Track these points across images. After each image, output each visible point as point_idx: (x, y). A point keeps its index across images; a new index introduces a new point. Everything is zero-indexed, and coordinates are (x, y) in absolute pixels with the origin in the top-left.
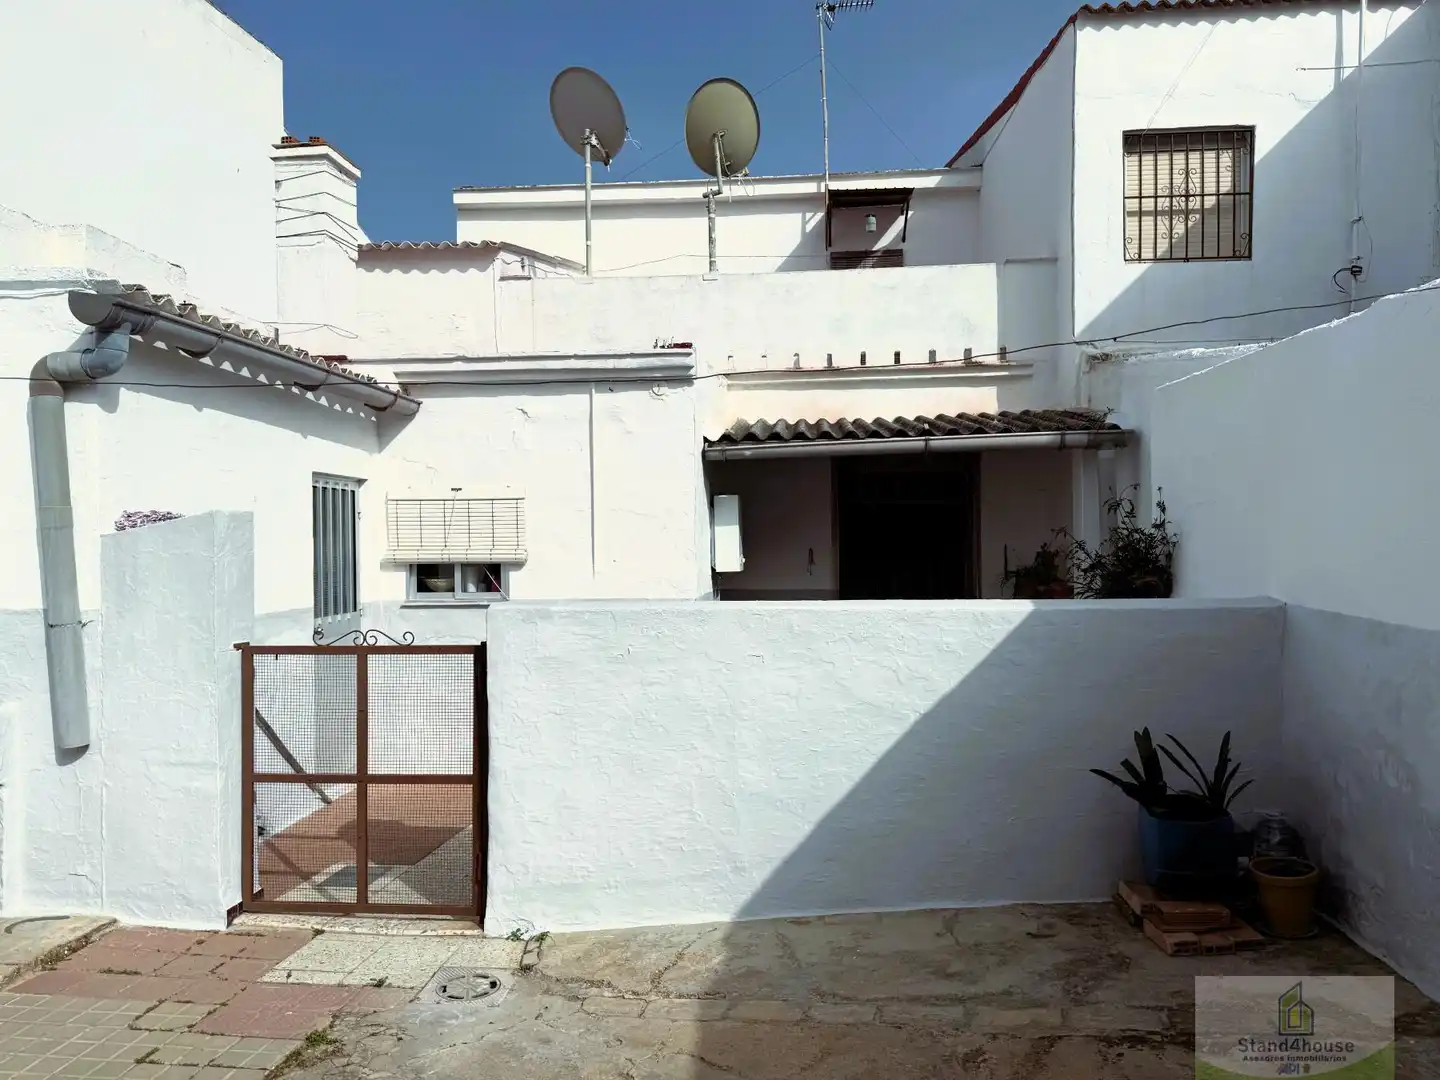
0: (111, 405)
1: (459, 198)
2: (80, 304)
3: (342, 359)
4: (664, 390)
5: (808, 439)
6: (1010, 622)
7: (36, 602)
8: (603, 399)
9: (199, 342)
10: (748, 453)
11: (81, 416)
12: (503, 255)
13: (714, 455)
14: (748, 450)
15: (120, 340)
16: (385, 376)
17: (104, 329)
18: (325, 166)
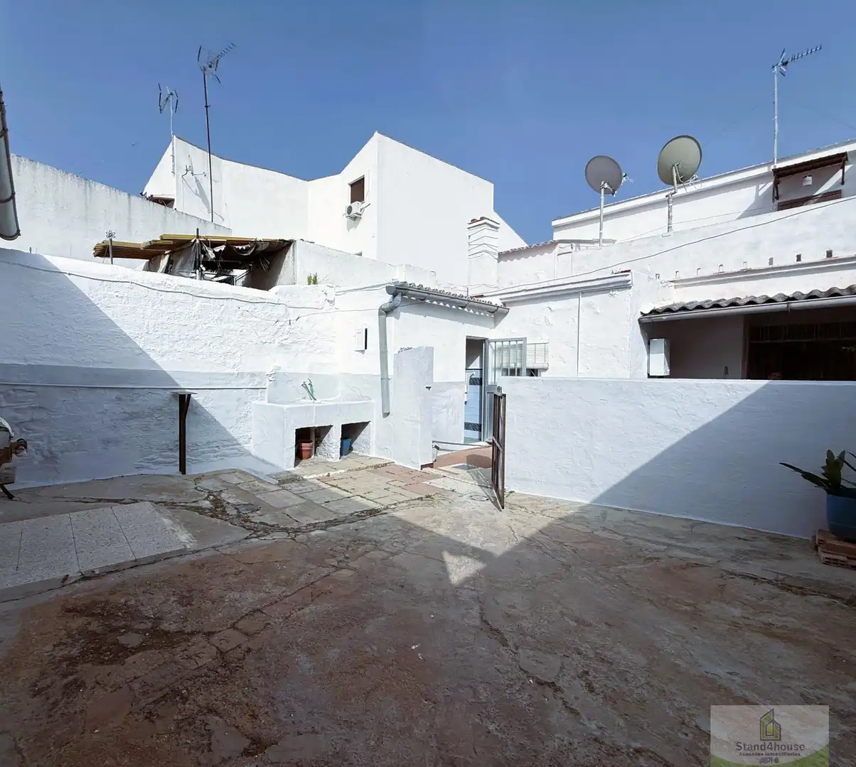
0: (398, 318)
1: (554, 223)
2: (389, 289)
3: (482, 296)
4: (617, 292)
5: (705, 308)
6: (750, 391)
7: (379, 372)
8: (584, 300)
9: (423, 296)
10: (664, 318)
11: (390, 320)
12: (560, 245)
13: (645, 320)
14: (665, 317)
15: (399, 298)
16: (496, 301)
17: (395, 295)
18: (485, 226)
